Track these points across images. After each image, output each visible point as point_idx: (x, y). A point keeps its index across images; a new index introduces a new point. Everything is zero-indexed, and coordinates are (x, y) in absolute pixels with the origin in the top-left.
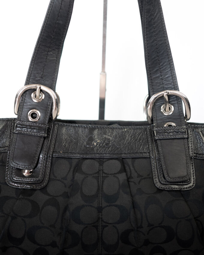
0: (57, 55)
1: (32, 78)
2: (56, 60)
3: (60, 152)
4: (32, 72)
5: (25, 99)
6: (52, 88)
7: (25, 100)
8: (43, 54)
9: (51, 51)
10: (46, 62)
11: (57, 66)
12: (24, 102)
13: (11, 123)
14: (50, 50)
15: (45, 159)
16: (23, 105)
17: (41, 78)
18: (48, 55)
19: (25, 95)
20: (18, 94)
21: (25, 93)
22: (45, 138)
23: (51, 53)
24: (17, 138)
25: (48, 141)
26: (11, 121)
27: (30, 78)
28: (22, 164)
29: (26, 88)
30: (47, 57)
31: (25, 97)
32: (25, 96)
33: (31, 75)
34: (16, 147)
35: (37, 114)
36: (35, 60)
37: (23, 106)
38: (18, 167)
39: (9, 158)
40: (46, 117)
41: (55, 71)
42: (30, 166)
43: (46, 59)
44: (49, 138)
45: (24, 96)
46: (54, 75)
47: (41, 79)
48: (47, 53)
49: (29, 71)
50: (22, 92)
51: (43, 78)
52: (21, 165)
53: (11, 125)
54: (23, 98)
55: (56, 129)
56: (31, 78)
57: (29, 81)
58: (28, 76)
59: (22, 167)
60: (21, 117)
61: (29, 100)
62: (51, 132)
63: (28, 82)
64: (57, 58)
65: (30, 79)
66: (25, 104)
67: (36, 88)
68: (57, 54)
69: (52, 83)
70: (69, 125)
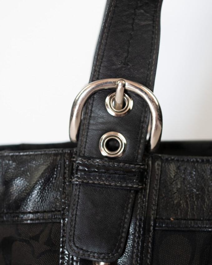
0: (154, 16)
1: (105, 66)
2: (154, 27)
3: (170, 219)
4: (104, 53)
5: (91, 110)
6: (149, 84)
7: (91, 113)
8: (127, 13)
9: (141, 7)
10: (133, 30)
11: (155, 38)
12: (90, 116)
13: (64, 161)
14: (140, 5)
15: (139, 237)
16: (89, 123)
17: (124, 64)
18: (135, 15)
19: (91, 102)
20: (77, 100)
21: (92, 98)
22: (137, 191)
23: (142, 11)
24: (79, 195)
25: (144, 196)
26: (64, 156)
27: (100, 66)
28: (93, 250)
29: (93, 86)
30: (134, 19)
31: (92, 107)
32: (92, 104)
33: (102, 59)
34: (77, 213)
35: (119, 141)
36: (109, 27)
37: (89, 126)
38: (87, 258)
39: (63, 236)
40: (139, 147)
41: (151, 50)
42: (110, 255)
43: (132, 24)
44: (145, 189)
45: (90, 104)
46: (151, 57)
47: (124, 66)
48: (133, 12)
49: (99, 51)
50: (85, 96)
51: (128, 65)
52: (91, 252)
53: (64, 166)
54: (87, 108)
55: (158, 169)
56: (102, 65)
57: (99, 72)
58: (97, 62)
59: (94, 257)
60: (85, 148)
61: (101, 113)
62: (149, 177)
63: (96, 74)
64: (154, 21)
65: (100, 69)
66: (92, 122)
67: (115, 86)
68: (153, 12)
69: (148, 75)
70: (183, 161)
